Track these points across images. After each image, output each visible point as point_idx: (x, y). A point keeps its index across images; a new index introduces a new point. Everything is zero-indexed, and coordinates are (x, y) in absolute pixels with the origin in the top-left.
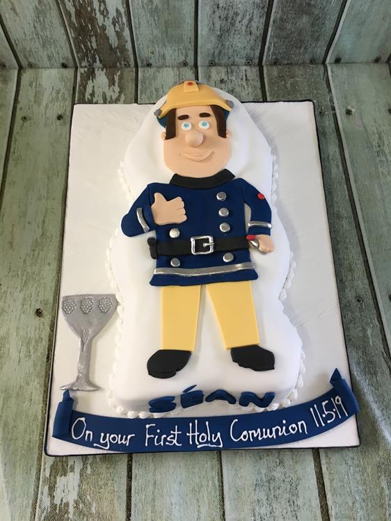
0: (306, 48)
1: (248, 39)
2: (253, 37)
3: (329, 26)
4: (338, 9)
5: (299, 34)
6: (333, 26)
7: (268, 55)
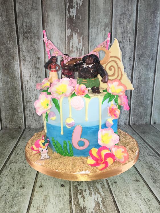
0: (143, 119)
1: (125, 116)
2: (126, 115)
3: (149, 110)
4: (151, 104)
5: (140, 114)
6: (150, 110)
7: (131, 122)
